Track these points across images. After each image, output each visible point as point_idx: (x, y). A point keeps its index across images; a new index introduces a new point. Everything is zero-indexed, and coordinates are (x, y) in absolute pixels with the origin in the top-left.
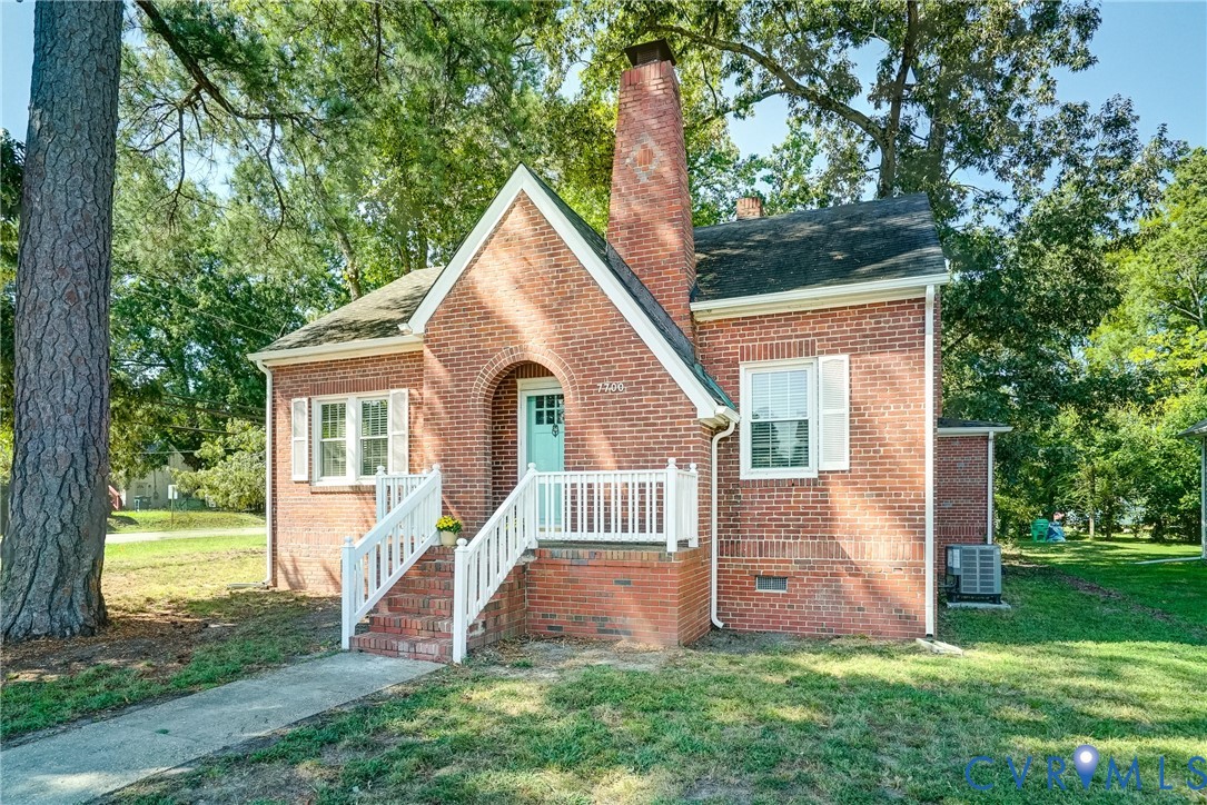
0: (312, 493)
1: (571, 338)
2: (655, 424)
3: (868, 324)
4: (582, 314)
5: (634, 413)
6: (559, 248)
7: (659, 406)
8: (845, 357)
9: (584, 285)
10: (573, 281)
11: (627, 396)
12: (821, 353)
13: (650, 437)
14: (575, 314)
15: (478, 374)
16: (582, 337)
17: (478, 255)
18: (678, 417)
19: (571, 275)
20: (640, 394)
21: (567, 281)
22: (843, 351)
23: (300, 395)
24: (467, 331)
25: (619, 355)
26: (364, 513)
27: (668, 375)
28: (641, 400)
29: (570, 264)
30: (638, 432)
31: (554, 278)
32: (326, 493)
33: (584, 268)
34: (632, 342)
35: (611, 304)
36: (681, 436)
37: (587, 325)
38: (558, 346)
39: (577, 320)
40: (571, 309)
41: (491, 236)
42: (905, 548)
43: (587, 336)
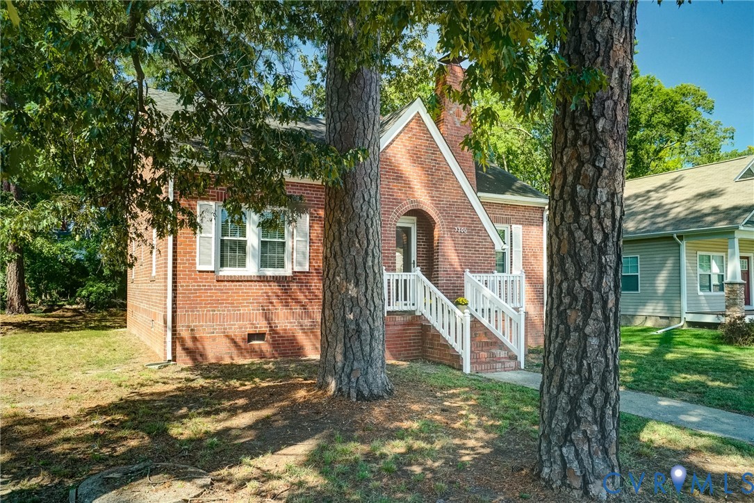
0: (218, 281)
1: (443, 201)
2: (478, 251)
3: (527, 214)
4: (447, 189)
5: (470, 244)
6: (436, 151)
7: (480, 242)
8: (521, 226)
9: (448, 174)
10: (443, 171)
11: (467, 235)
12: (513, 223)
13: (476, 257)
14: (444, 188)
15: (392, 212)
16: (447, 201)
17: (393, 141)
18: (487, 248)
19: (442, 167)
20: (473, 235)
21: (439, 170)
22: (520, 224)
23: (207, 199)
24: (386, 185)
25: (464, 214)
26: (268, 296)
27: (484, 227)
28: (473, 238)
29: (441, 161)
30: (472, 254)
31: (433, 166)
32: (233, 281)
33: (448, 165)
34: (469, 209)
35: (460, 187)
36: (488, 257)
37: (449, 195)
38: (436, 204)
39: (445, 192)
40: (442, 185)
41: (401, 132)
42: (538, 308)
43: (450, 201)
